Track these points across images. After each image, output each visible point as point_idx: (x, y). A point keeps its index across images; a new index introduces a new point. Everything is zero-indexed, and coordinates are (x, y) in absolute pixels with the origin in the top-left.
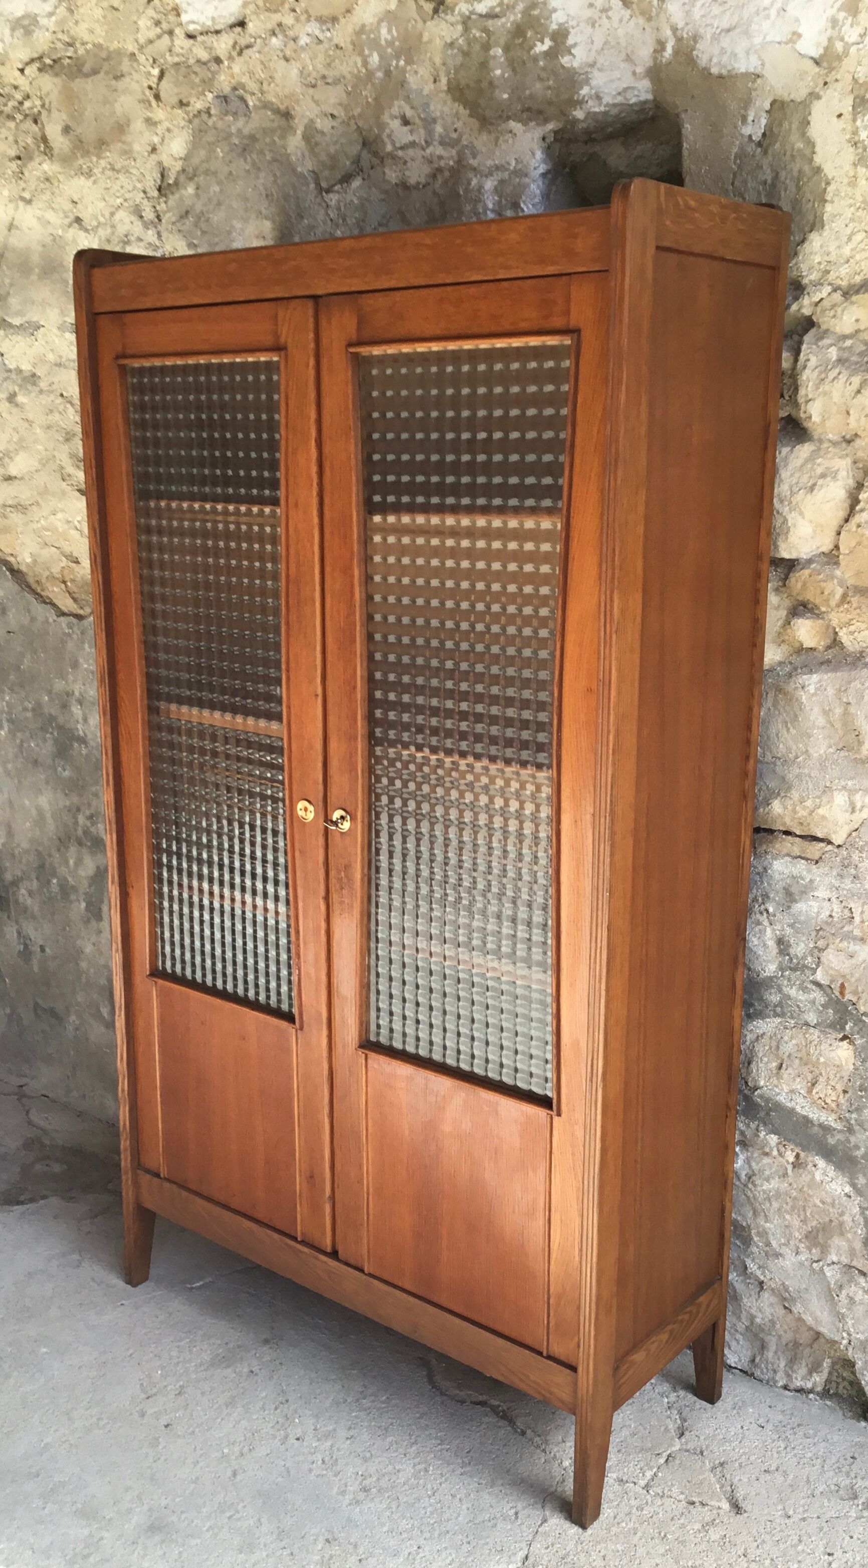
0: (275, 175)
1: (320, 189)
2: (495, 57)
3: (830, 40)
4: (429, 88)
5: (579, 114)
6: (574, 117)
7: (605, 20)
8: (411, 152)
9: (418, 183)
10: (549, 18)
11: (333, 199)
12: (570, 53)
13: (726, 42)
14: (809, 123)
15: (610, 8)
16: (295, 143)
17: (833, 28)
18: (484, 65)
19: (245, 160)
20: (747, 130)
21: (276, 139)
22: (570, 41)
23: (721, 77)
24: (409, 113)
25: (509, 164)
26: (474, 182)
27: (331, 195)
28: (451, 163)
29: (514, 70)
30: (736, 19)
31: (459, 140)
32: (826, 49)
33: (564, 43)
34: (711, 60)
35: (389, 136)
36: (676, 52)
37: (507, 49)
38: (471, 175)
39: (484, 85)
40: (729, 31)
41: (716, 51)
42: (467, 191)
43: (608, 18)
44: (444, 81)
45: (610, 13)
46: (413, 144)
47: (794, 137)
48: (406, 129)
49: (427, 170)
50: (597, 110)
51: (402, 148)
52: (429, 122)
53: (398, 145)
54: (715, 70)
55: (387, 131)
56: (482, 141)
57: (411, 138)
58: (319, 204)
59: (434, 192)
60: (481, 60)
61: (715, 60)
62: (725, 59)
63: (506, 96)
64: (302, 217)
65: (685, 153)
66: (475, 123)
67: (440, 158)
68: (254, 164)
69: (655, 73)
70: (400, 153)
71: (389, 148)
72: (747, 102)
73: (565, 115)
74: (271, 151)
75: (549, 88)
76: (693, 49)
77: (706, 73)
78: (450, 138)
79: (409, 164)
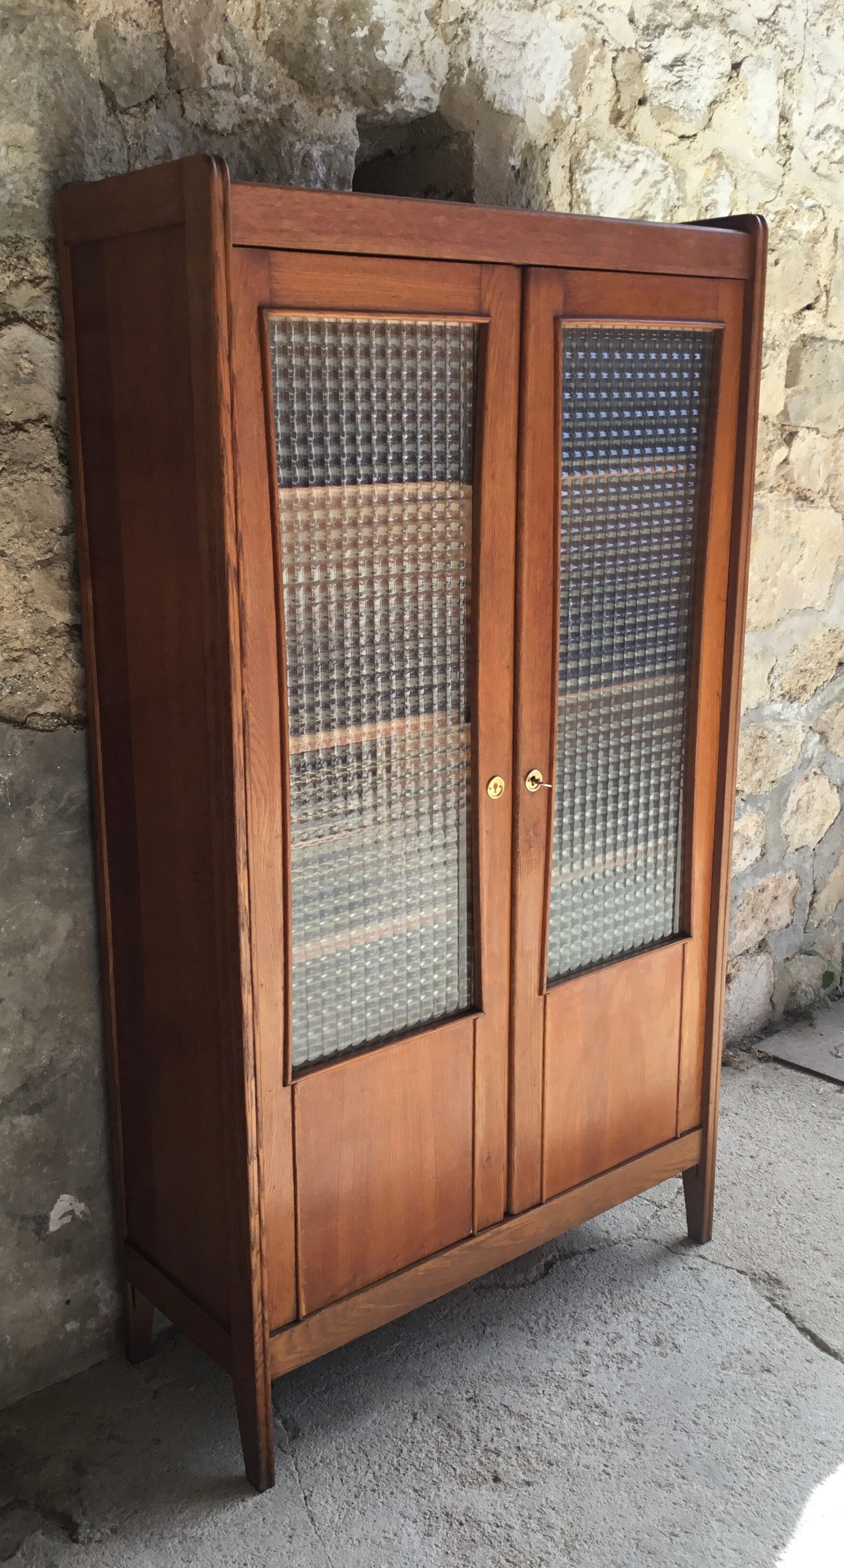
0: (55, 73)
1: (113, 107)
2: (322, 27)
3: (558, 108)
4: (248, 32)
5: (390, 108)
6: (384, 109)
7: (413, 29)
8: (225, 95)
9: (224, 130)
10: (371, 8)
11: (129, 122)
12: (383, 49)
13: (505, 85)
14: (547, 167)
15: (419, 21)
16: (86, 41)
17: (562, 99)
18: (311, 30)
19: (10, 38)
20: (512, 162)
21: (59, 26)
22: (385, 37)
23: (500, 112)
24: (230, 52)
25: (335, 137)
26: (298, 146)
27: (126, 118)
28: (268, 120)
29: (336, 45)
30: (508, 70)
31: (276, 97)
32: (554, 114)
33: (380, 37)
34: (495, 96)
35: (208, 70)
36: (469, 80)
37: (331, 24)
38: (291, 138)
39: (310, 50)
40: (506, 77)
41: (498, 91)
42: (290, 153)
43: (417, 29)
44: (268, 31)
45: (419, 26)
46: (225, 87)
47: (539, 175)
48: (223, 68)
49: (236, 119)
50: (408, 109)
51: (214, 88)
52: (248, 68)
53: (213, 83)
54: (497, 106)
55: (206, 64)
56: (301, 106)
57: (226, 80)
58: (112, 125)
59: (242, 145)
60: (306, 24)
61: (498, 98)
62: (505, 99)
63: (331, 69)
64: (95, 136)
65: (475, 168)
66: (296, 86)
67: (258, 110)
68: (18, 50)
69: (449, 91)
70: (213, 92)
71: (205, 84)
72: (513, 139)
73: (376, 104)
74: (48, 39)
75: (365, 74)
76: (483, 83)
77: (489, 104)
78: (266, 93)
79: (221, 108)
